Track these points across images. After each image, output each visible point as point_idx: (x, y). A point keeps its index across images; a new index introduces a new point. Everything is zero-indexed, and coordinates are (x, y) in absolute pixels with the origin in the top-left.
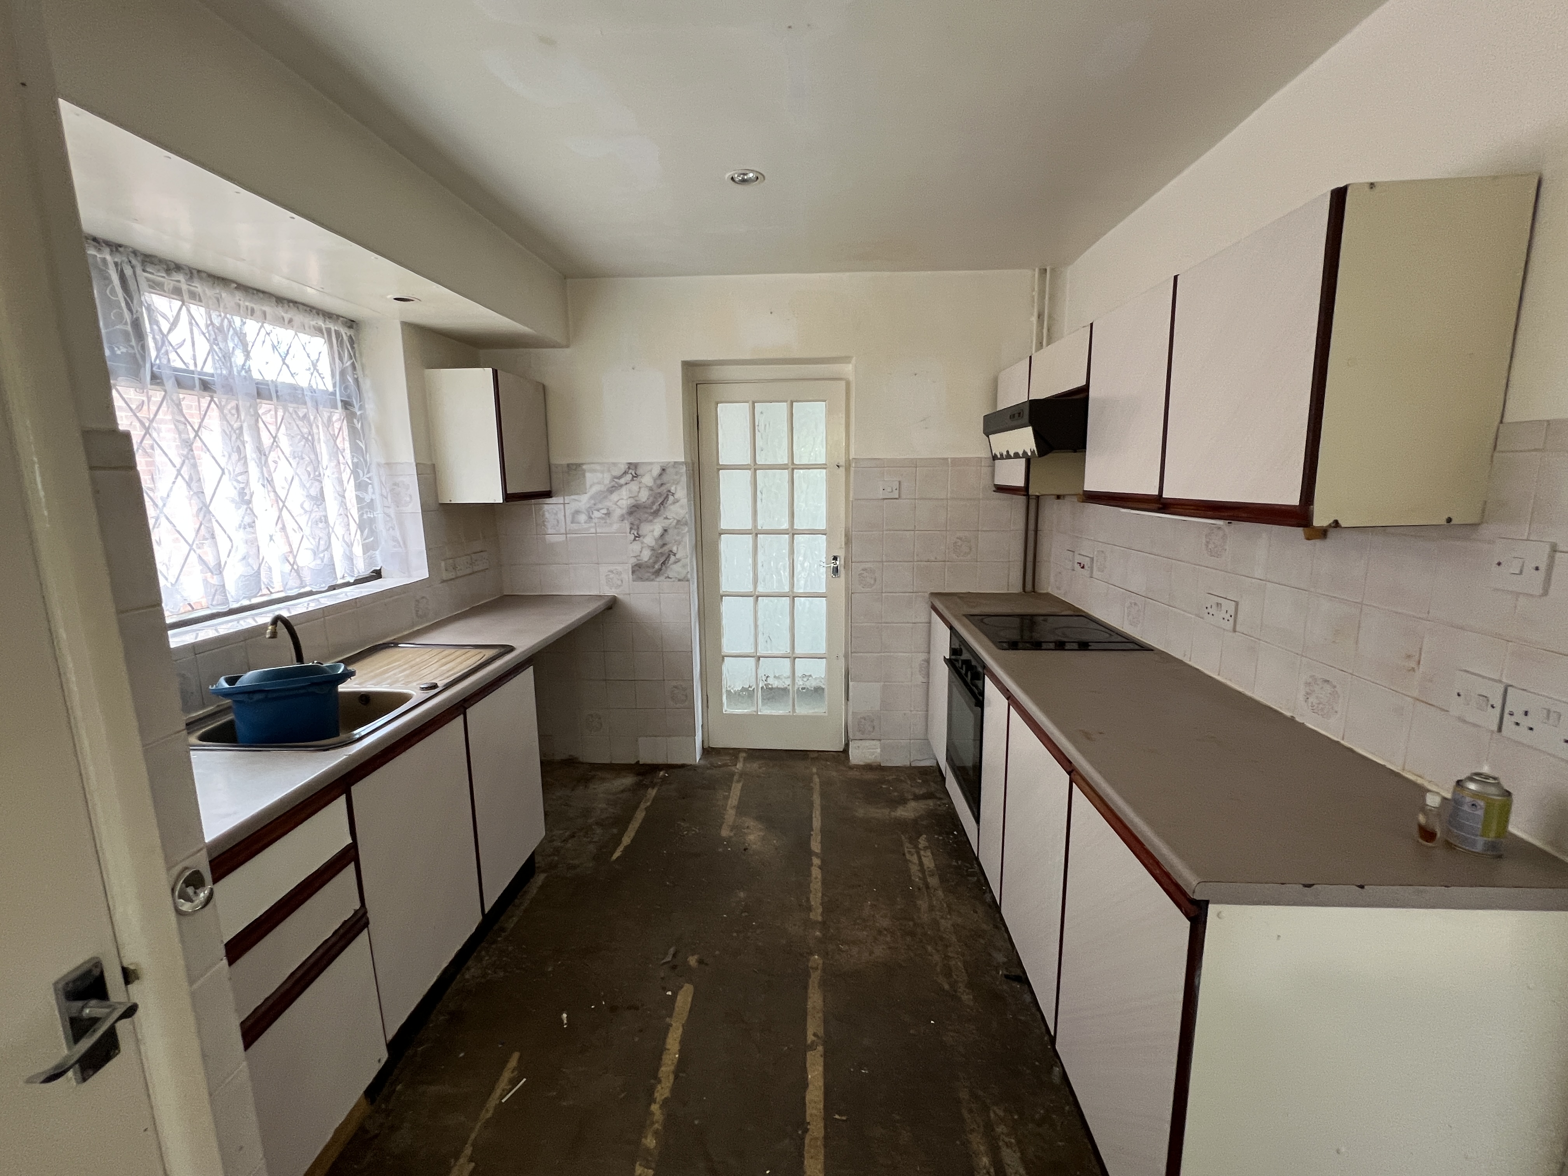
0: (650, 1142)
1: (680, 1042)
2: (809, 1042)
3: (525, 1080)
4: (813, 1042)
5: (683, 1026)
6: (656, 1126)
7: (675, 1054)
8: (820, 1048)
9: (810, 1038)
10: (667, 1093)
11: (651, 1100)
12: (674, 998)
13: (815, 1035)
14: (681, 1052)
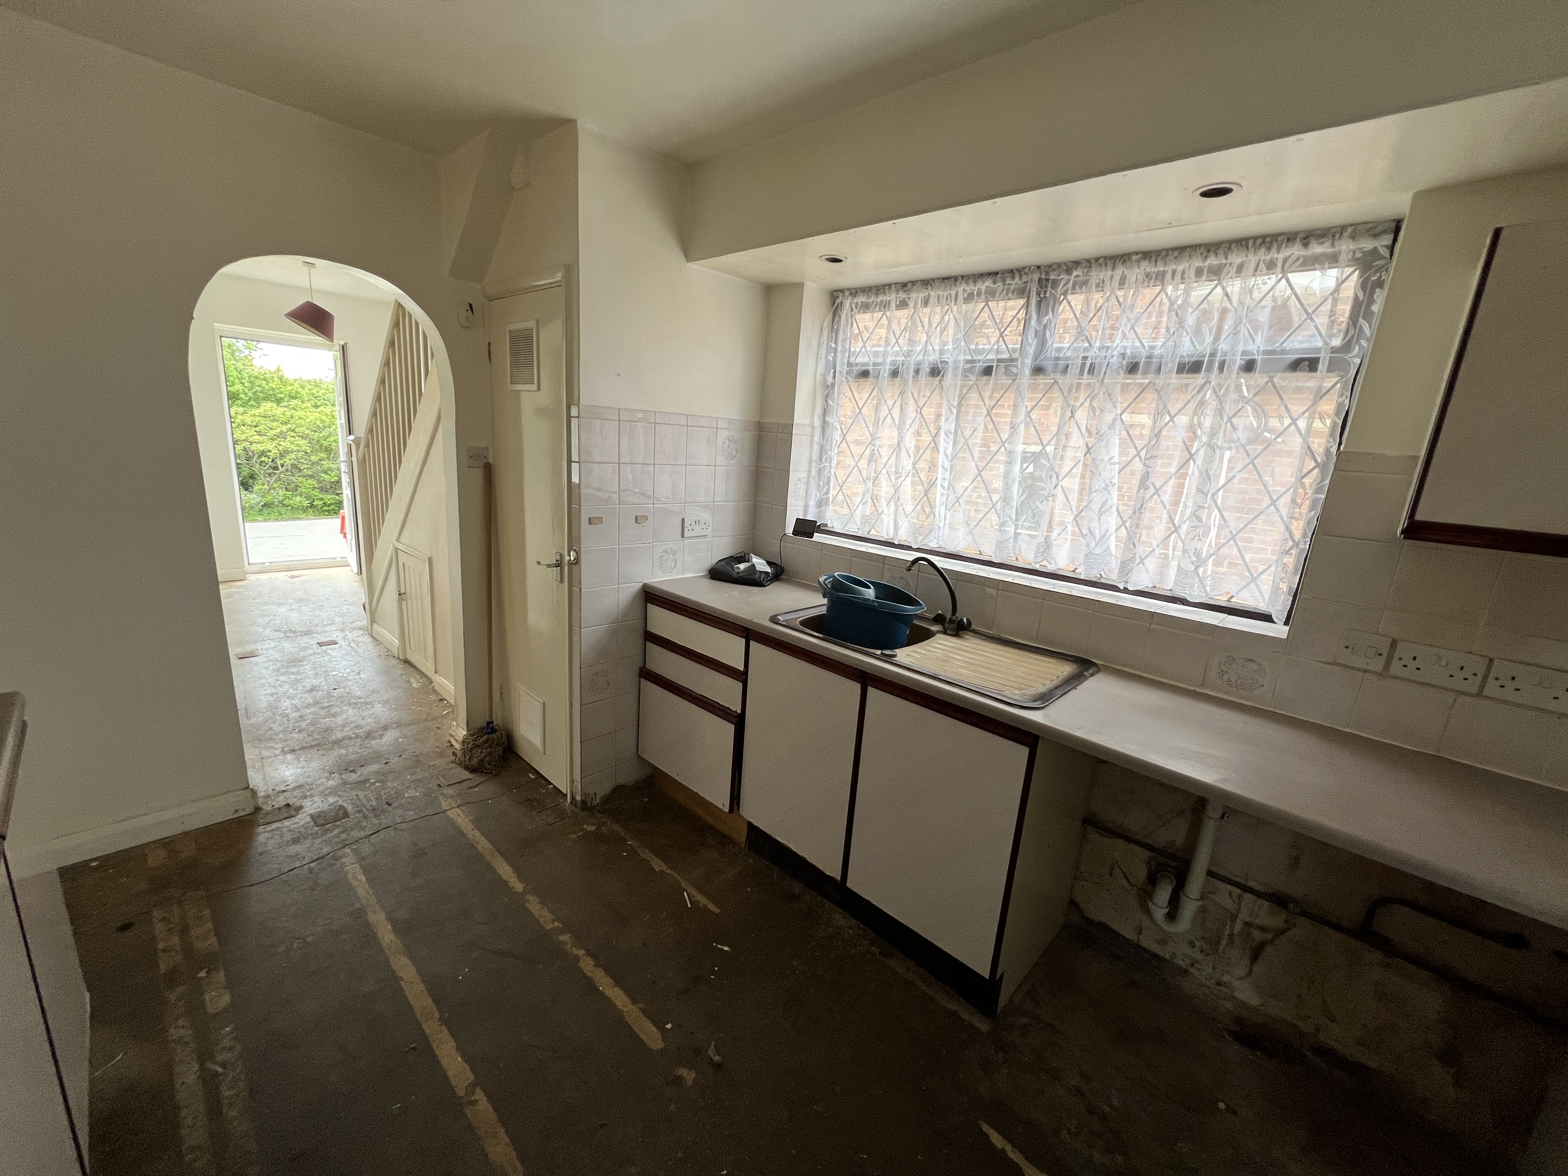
0: (565, 938)
1: (610, 999)
2: (478, 1089)
3: (689, 906)
4: (474, 1093)
5: (622, 1011)
6: (569, 946)
7: (603, 989)
8: (461, 1092)
9: (479, 1095)
10: (582, 964)
11: (589, 953)
12: (661, 1028)
13: (474, 1103)
14: (601, 994)
